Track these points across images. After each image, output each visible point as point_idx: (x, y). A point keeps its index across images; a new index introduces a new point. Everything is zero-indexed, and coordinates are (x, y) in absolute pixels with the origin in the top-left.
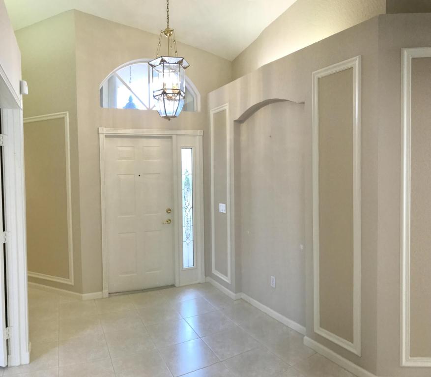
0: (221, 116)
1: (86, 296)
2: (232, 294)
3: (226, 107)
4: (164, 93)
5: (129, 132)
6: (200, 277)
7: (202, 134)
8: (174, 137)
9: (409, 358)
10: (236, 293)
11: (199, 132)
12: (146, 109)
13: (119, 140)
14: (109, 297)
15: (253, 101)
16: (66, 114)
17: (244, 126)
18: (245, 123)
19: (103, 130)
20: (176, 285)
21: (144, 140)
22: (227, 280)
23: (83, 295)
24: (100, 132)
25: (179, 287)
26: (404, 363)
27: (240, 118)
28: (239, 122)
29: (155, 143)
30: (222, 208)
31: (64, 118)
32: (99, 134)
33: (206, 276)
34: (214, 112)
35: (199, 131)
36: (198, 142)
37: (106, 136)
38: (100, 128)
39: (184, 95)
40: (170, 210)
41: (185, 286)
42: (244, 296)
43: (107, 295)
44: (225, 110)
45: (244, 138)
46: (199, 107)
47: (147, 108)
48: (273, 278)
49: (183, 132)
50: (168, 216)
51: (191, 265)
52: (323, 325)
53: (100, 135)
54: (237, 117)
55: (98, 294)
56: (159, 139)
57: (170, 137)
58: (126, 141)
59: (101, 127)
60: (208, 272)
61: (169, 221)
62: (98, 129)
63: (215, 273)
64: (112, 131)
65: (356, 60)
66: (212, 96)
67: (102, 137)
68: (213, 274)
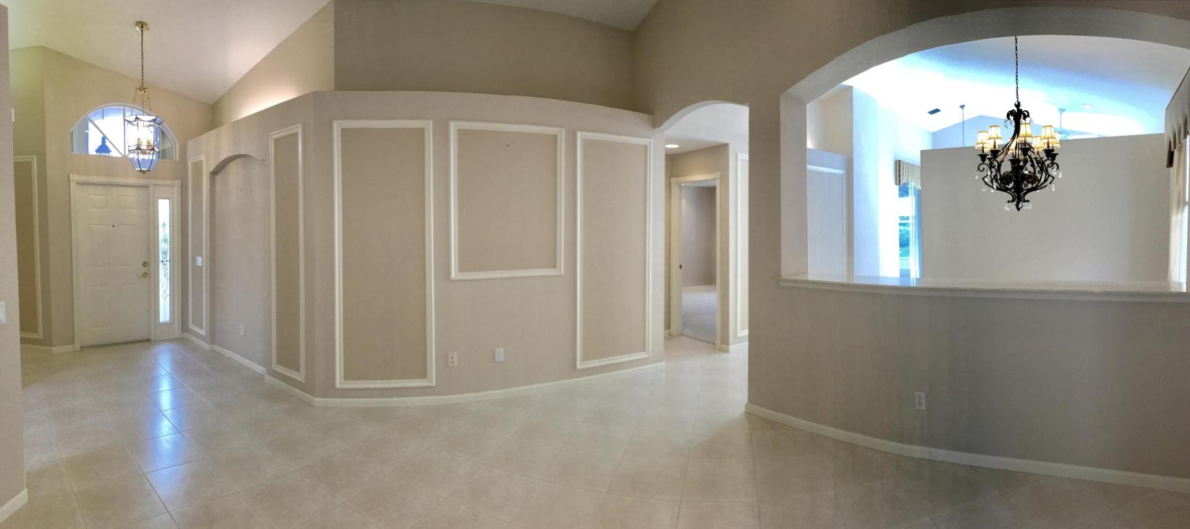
0: (198, 166)
1: (56, 349)
2: (206, 346)
3: (203, 158)
4: (138, 148)
5: (103, 179)
6: (177, 332)
7: (180, 184)
8: (151, 187)
9: (343, 381)
10: (210, 344)
11: (178, 183)
12: (121, 156)
13: (92, 187)
14: (81, 350)
15: (225, 155)
16: (33, 158)
17: (218, 178)
18: (220, 174)
19: (75, 177)
20: (152, 339)
21: (120, 189)
22: (202, 332)
23: (54, 348)
24: (71, 179)
25: (156, 341)
26: (338, 385)
27: (214, 170)
28: (214, 173)
29: (130, 192)
30: (199, 261)
31: (31, 162)
32: (69, 181)
33: (183, 332)
34: (192, 161)
35: (177, 181)
36: (176, 191)
37: (77, 183)
38: (71, 175)
39: (157, 150)
40: (146, 263)
41: (160, 341)
42: (216, 348)
43: (79, 349)
44: (202, 161)
45: (218, 189)
46: (177, 155)
47: (121, 154)
48: (242, 326)
49: (160, 182)
50: (144, 270)
51: (168, 319)
52: (280, 362)
53: (71, 182)
54: (212, 168)
55: (70, 348)
56: (136, 189)
57: (147, 187)
58: (100, 189)
59: (72, 173)
60: (184, 327)
61: (145, 275)
62: (69, 175)
63: (193, 329)
64: (83, 178)
65: (299, 127)
66: (191, 143)
67: (73, 184)
68: (191, 329)
